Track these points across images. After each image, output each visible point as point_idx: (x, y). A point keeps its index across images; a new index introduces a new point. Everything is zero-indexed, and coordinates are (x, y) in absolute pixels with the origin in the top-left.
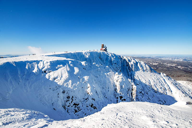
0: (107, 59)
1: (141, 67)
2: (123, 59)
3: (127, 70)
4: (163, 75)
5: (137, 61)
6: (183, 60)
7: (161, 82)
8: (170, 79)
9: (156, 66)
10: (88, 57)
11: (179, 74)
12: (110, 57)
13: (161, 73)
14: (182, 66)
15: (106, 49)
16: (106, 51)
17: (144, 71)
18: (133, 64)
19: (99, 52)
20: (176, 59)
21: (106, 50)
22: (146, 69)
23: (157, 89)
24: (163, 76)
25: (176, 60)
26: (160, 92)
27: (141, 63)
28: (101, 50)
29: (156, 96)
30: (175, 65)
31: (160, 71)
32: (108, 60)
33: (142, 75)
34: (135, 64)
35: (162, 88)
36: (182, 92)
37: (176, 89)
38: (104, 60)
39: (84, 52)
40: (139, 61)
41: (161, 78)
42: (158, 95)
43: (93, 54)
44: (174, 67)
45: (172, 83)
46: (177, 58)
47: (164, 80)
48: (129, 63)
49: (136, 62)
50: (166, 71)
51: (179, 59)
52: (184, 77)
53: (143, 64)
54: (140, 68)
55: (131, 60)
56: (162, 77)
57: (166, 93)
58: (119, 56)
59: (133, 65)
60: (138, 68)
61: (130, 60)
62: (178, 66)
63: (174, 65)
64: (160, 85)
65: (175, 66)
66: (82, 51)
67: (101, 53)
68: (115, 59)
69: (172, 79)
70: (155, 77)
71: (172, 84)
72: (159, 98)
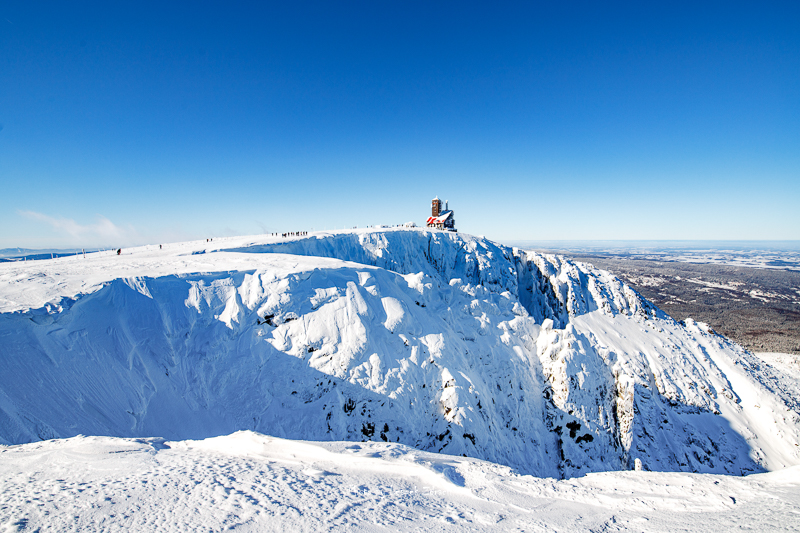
0: (458, 263)
1: (603, 297)
2: (524, 260)
3: (545, 307)
4: (694, 329)
5: (585, 271)
6: (767, 264)
7: (693, 361)
8: (728, 344)
9: (657, 290)
10: (381, 256)
11: (756, 322)
12: (473, 253)
13: (689, 321)
14: (765, 290)
15: (453, 221)
16: (452, 226)
17: (614, 310)
18: (570, 285)
19: (425, 234)
20: (740, 259)
21: (449, 224)
22: (625, 305)
23: (679, 390)
24: (698, 332)
25: (738, 263)
26: (689, 403)
27: (600, 279)
28: (430, 223)
29: (673, 420)
30: (737, 284)
31: (674, 311)
32: (463, 269)
33: (608, 329)
34: (577, 281)
35: (699, 383)
36: (786, 402)
37: (758, 391)
38: (448, 269)
39: (362, 234)
40: (593, 271)
41: (691, 341)
42: (684, 418)
43: (403, 242)
44: (733, 292)
45: (736, 363)
46: (743, 256)
47: (703, 349)
48: (553, 279)
49: (581, 274)
50: (700, 310)
51: (750, 260)
52: (777, 336)
53: (611, 284)
54: (599, 300)
55: (560, 267)
56: (694, 339)
57: (717, 406)
58: (507, 249)
59: (570, 289)
60: (592, 298)
61: (556, 266)
62: (751, 288)
63: (732, 286)
64: (687, 372)
65: (734, 289)
66: (353, 231)
67: (434, 236)
68: (492, 261)
69: (737, 346)
70: (665, 335)
71: (740, 370)
72: (689, 429)
